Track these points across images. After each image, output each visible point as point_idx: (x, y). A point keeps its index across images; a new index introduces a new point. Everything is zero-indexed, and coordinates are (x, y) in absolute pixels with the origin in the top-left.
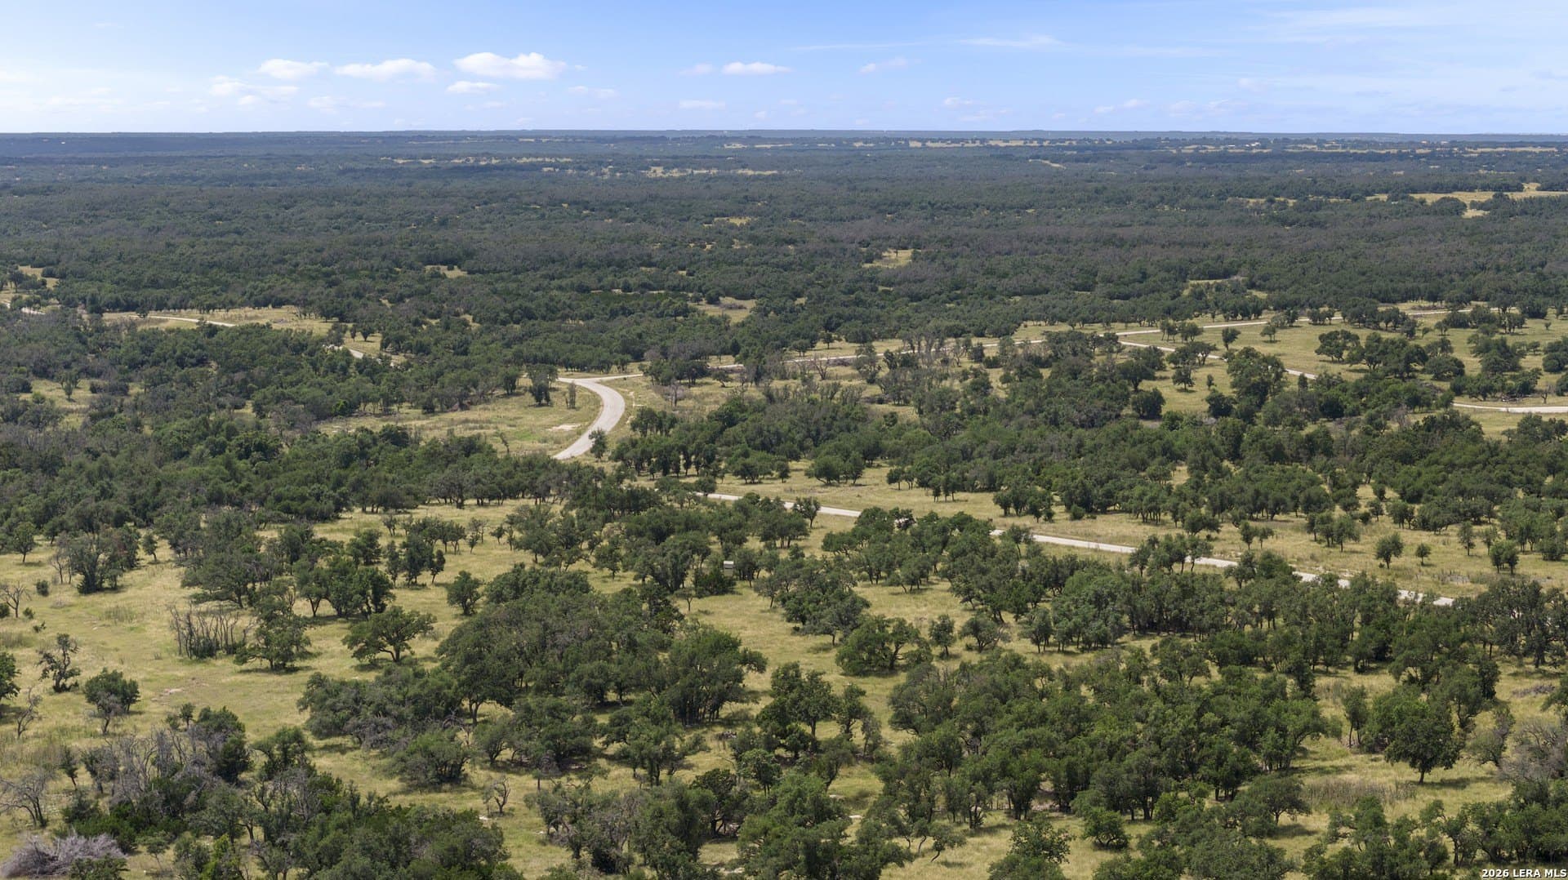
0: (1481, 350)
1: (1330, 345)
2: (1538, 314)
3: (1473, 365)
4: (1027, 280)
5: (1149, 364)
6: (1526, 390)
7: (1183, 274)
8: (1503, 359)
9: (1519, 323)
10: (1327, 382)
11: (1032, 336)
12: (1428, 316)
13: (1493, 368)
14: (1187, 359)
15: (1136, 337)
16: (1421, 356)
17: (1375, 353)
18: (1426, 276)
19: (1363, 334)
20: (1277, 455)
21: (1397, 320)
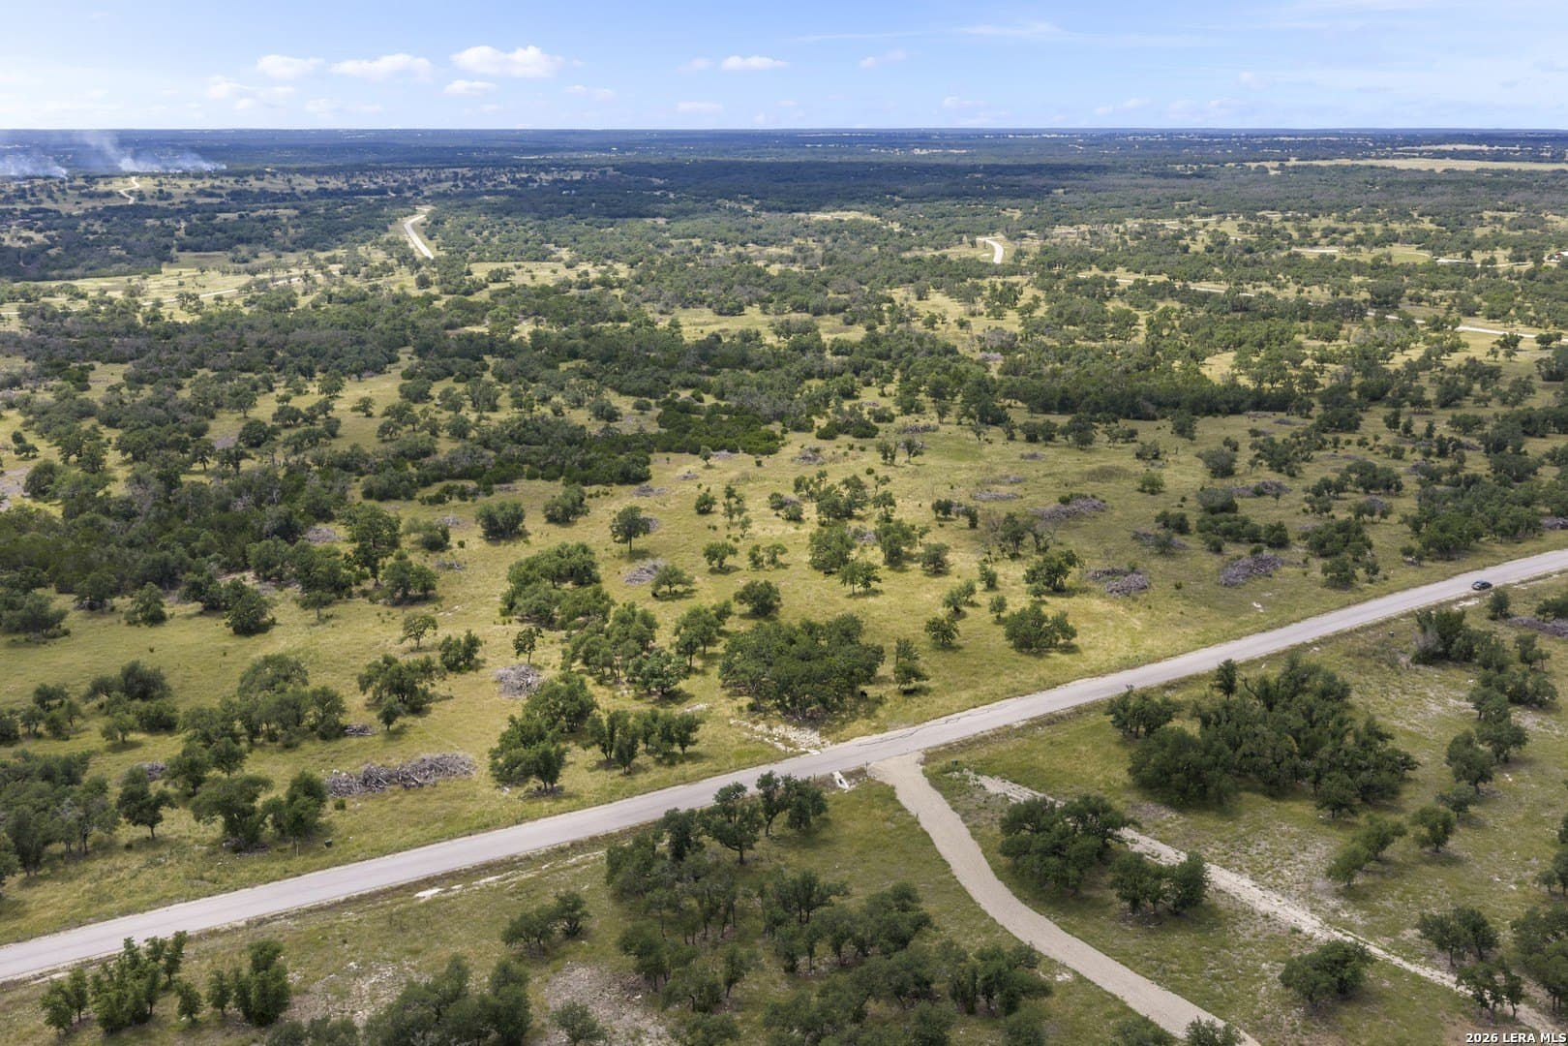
0: (1299, 230)
1: (1243, 228)
2: (1315, 216)
3: (1295, 235)
4: (1116, 202)
5: (1180, 235)
6: (1316, 244)
7: (1173, 200)
8: (1306, 233)
9: (1309, 220)
10: (1245, 241)
11: (1133, 224)
12: (1276, 217)
13: (1304, 236)
14: (1193, 232)
15: (1172, 225)
16: (1277, 232)
17: (1259, 231)
18: (1267, 201)
19: (1254, 224)
20: (1246, 265)
21: (1264, 218)
